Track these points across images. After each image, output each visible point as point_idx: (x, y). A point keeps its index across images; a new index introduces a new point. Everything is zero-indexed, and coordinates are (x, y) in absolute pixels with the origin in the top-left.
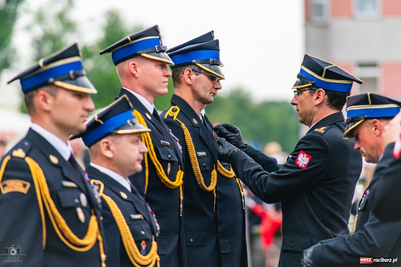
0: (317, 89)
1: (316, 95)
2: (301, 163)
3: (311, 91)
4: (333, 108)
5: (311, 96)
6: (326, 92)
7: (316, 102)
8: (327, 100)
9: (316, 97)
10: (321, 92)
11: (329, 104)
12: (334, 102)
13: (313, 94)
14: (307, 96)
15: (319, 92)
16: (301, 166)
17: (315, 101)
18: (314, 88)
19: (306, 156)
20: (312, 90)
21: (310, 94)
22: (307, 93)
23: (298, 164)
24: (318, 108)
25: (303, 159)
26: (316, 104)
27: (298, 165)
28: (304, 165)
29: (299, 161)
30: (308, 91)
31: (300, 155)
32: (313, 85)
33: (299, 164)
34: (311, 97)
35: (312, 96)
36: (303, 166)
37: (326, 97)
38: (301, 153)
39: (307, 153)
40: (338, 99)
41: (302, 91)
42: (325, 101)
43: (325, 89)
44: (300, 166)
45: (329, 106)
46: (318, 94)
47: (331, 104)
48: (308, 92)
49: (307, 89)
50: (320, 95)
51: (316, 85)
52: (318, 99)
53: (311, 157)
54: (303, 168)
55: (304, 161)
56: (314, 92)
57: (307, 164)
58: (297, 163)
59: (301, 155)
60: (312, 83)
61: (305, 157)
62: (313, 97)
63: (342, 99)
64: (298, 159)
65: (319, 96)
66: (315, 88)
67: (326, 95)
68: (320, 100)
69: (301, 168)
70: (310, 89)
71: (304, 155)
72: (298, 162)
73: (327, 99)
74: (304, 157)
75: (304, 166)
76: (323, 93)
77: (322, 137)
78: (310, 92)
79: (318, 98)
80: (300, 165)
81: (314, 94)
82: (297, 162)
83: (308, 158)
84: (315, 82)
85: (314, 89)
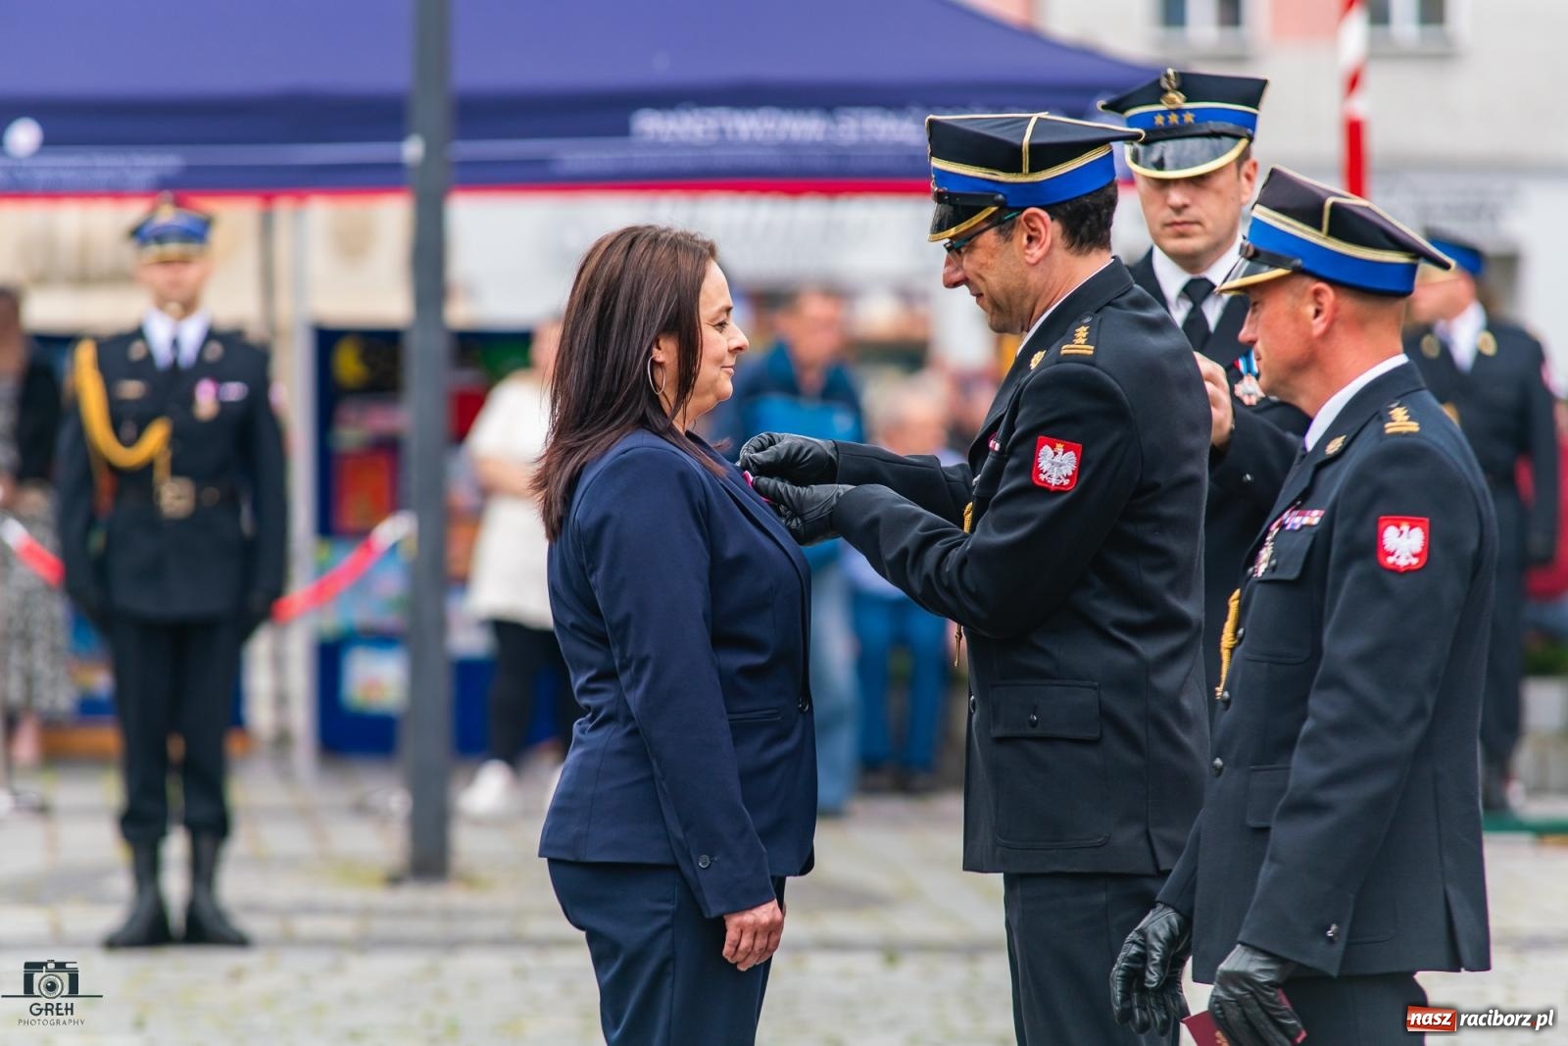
0: (1021, 213)
1: (1024, 229)
2: (1053, 476)
5: (1005, 242)
7: (1032, 255)
8: (1063, 237)
9: (1025, 241)
10: (1038, 218)
11: (1072, 245)
12: (1084, 230)
13: (1011, 233)
14: (995, 246)
15: (1028, 220)
16: (1056, 486)
17: (1026, 254)
19: (1064, 449)
20: (1004, 222)
21: (1002, 239)
22: (988, 238)
23: (1044, 481)
25: (1057, 459)
26: (1032, 260)
27: (1046, 485)
28: (1067, 478)
29: (1044, 471)
30: (994, 231)
31: (1041, 454)
32: (1003, 208)
33: (1049, 481)
35: (1013, 239)
36: (1062, 484)
37: (1057, 226)
38: (1045, 443)
39: (1060, 437)
42: (1058, 243)
44: (1053, 485)
46: (1030, 227)
47: (1078, 240)
48: (995, 234)
49: (986, 225)
50: (1033, 230)
51: (1011, 203)
52: (1034, 243)
54: (1064, 489)
55: (1060, 466)
56: (1013, 227)
57: (1073, 471)
58: (1039, 480)
59: (1046, 451)
60: (997, 203)
61: (1060, 453)
62: (1016, 241)
64: (1040, 466)
65: (1033, 234)
66: (1012, 212)
68: (1044, 243)
69: (1055, 489)
70: (996, 221)
71: (1053, 447)
72: (1042, 476)
73: (1060, 233)
74: (1056, 454)
75: (1066, 483)
76: (1042, 218)
79: (1030, 239)
81: (1014, 232)
82: (1038, 477)
83: (1072, 453)
84: (1005, 196)
85: (1007, 217)
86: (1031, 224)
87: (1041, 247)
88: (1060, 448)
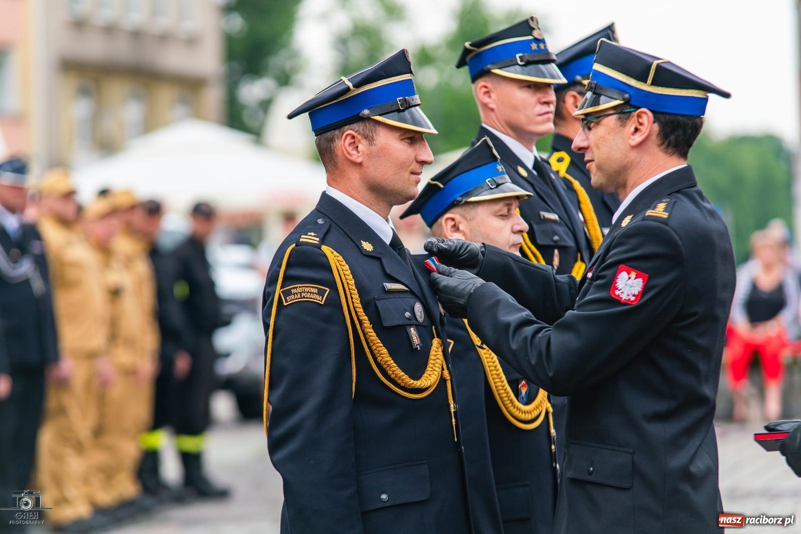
0: (635, 111)
1: (634, 122)
2: (626, 293)
3: (622, 116)
4: (670, 151)
5: (620, 126)
6: (655, 117)
7: (634, 140)
8: (659, 134)
9: (632, 129)
10: (644, 116)
11: (662, 144)
12: (672, 137)
13: (625, 122)
14: (612, 127)
15: (639, 116)
16: (625, 300)
17: (630, 138)
18: (626, 109)
19: (636, 275)
20: (624, 113)
21: (619, 123)
22: (611, 121)
23: (618, 296)
24: (638, 153)
25: (630, 282)
26: (634, 144)
27: (618, 298)
28: (634, 295)
29: (619, 289)
30: (615, 117)
31: (619, 276)
32: (627, 103)
33: (621, 296)
34: (621, 128)
35: (624, 126)
36: (630, 299)
37: (656, 127)
38: (623, 271)
39: (635, 269)
40: (681, 132)
41: (600, 119)
42: (654, 137)
43: (652, 109)
44: (623, 299)
45: (663, 148)
46: (638, 121)
47: (667, 143)
48: (615, 119)
49: (612, 112)
50: (641, 124)
51: (632, 103)
52: (638, 133)
53: (647, 275)
54: (630, 303)
55: (631, 287)
56: (628, 118)
57: (639, 292)
58: (615, 295)
59: (623, 276)
60: (624, 99)
61: (633, 278)
62: (627, 128)
63: (690, 131)
64: (617, 285)
65: (639, 127)
66: (630, 109)
67: (654, 122)
68: (644, 133)
69: (625, 303)
70: (619, 111)
71: (629, 273)
72: (617, 292)
73: (656, 133)
74: (630, 278)
75: (633, 299)
76: (648, 117)
77: (667, 228)
78: (619, 119)
79: (636, 130)
80: (624, 297)
81: (628, 122)
82: (614, 293)
83: (640, 280)
84: (630, 96)
85: (626, 111)
86: (641, 120)
87: (641, 136)
88: (633, 275)
